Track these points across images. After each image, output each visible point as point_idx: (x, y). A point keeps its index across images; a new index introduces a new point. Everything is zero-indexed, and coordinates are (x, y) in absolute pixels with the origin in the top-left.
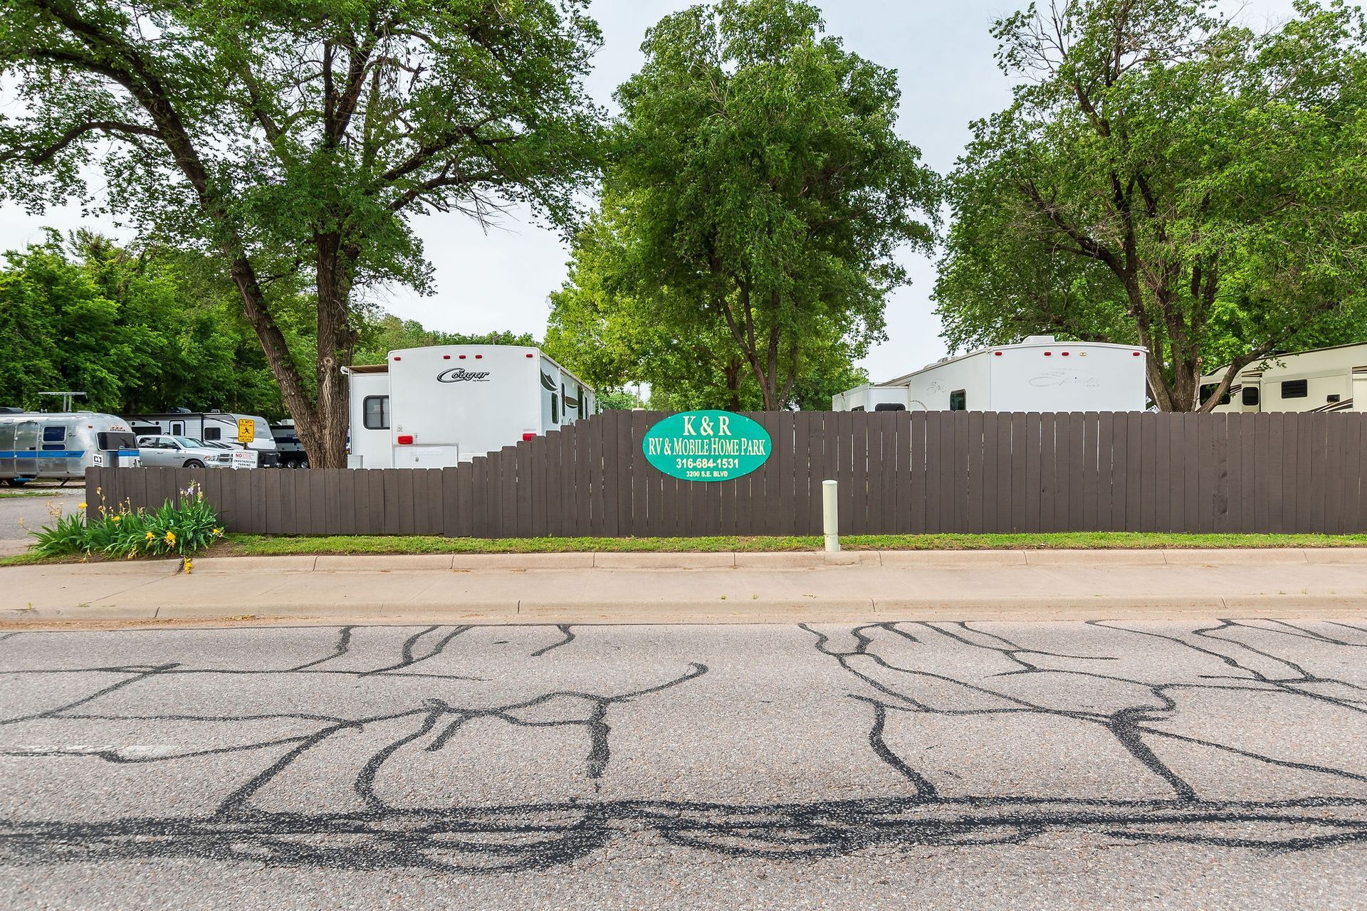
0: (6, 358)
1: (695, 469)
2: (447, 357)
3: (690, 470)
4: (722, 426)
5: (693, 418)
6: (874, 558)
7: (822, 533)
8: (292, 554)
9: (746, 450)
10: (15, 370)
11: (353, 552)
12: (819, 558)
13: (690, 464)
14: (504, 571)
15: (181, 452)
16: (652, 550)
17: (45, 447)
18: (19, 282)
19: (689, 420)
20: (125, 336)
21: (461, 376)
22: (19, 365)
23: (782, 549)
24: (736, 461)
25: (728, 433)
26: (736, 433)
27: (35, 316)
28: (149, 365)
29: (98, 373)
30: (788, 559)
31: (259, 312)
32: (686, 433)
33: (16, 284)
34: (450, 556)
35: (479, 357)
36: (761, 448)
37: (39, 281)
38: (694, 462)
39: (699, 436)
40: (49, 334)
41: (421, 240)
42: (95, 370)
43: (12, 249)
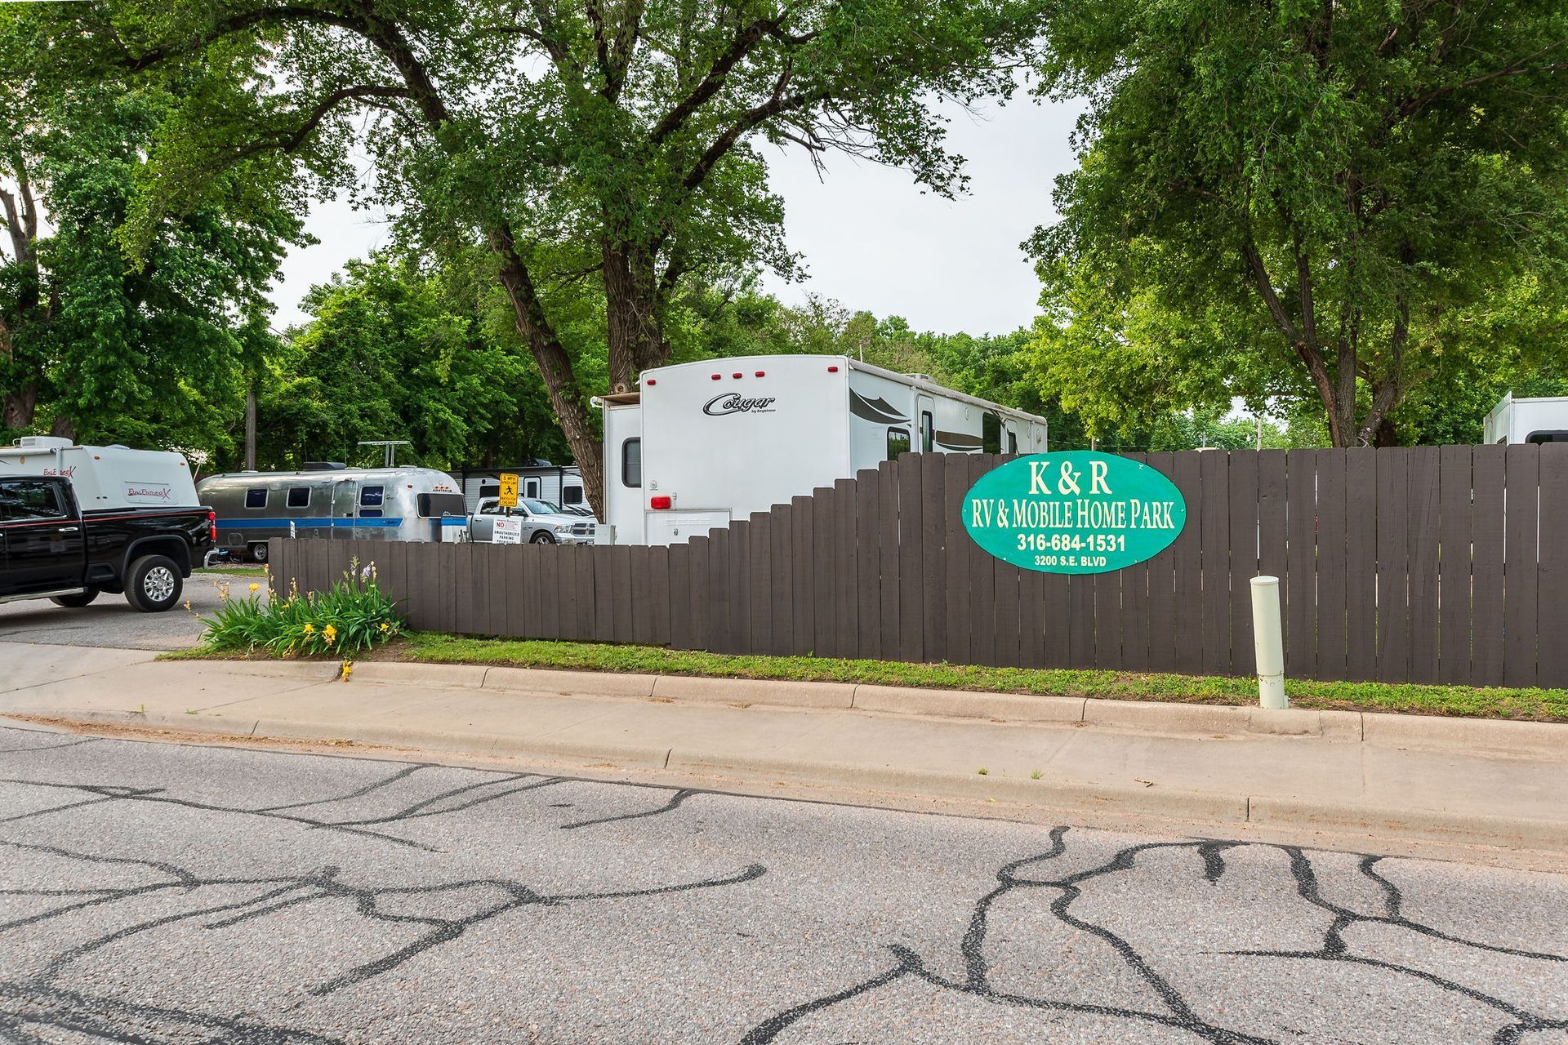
0: (342, 399)
1: (1048, 552)
2: (716, 378)
3: (1040, 553)
4: (1095, 478)
5: (1045, 464)
6: (1348, 725)
7: (1255, 675)
8: (464, 662)
9: (1139, 520)
10: (350, 414)
11: (535, 665)
12: (1240, 719)
13: (1041, 543)
14: (721, 705)
15: (529, 520)
16: (953, 687)
17: (363, 513)
18: (358, 300)
19: (1039, 468)
20: (476, 363)
21: (737, 404)
22: (354, 408)
23: (1179, 698)
24: (1122, 539)
25: (1107, 491)
26: (1121, 490)
27: (375, 343)
28: (502, 401)
29: (441, 414)
30: (1180, 717)
31: (532, 323)
32: (1034, 491)
33: (355, 303)
34: (653, 677)
35: (760, 375)
36: (1167, 516)
37: (382, 298)
38: (1048, 539)
39: (1056, 495)
40: (389, 366)
41: (781, 199)
42: (438, 411)
43: (354, 258)
